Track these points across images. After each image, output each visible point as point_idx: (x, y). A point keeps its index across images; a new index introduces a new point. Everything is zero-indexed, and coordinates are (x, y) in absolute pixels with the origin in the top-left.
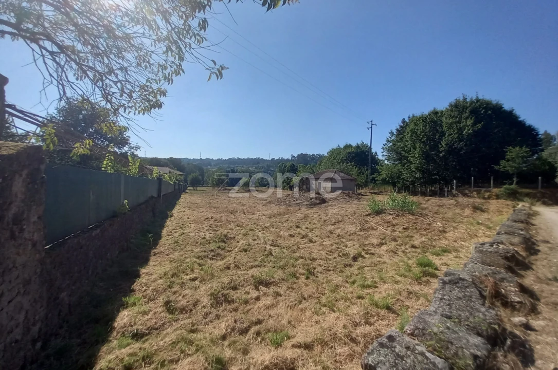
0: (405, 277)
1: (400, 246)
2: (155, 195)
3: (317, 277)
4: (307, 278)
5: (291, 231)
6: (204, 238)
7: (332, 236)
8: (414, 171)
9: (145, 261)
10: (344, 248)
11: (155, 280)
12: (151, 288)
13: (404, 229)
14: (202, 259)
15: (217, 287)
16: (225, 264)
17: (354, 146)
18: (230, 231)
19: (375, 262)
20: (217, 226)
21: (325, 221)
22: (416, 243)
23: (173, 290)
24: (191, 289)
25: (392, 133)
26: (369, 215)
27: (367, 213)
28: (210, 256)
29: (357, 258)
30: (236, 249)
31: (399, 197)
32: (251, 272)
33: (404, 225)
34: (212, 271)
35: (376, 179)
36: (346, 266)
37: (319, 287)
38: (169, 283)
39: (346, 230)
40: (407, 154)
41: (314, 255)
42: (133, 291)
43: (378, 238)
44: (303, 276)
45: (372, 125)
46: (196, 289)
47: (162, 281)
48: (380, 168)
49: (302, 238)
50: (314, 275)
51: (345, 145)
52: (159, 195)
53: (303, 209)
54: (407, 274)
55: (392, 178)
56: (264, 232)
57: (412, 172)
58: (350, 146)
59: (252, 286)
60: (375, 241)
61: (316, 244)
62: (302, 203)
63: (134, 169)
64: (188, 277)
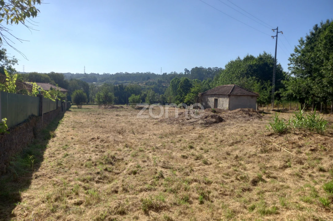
0: (311, 203)
1: (306, 169)
2: (36, 113)
3: (212, 202)
4: (202, 203)
5: (184, 152)
6: (90, 160)
7: (229, 157)
8: (327, 86)
9: (27, 184)
10: (242, 171)
11: (38, 204)
12: (33, 212)
13: (312, 150)
14: (88, 182)
15: (104, 211)
16: (112, 187)
17: (256, 57)
18: (118, 152)
19: (278, 186)
20: (103, 147)
21: (221, 141)
22: (325, 166)
23: (57, 214)
24: (75, 214)
25: (302, 42)
26: (271, 135)
27: (270, 133)
28: (96, 179)
29: (256, 182)
30: (125, 172)
31: (306, 116)
32: (140, 196)
33: (311, 146)
34: (98, 194)
35: (281, 95)
36: (244, 190)
37: (214, 212)
38: (52, 208)
39: (245, 151)
40: (318, 66)
41: (209, 178)
42: (14, 215)
43: (280, 160)
44: (197, 201)
45: (277, 32)
46: (81, 213)
47: (44, 205)
48: (286, 83)
49: (197, 160)
50: (209, 200)
51: (245, 57)
52: (40, 115)
53: (198, 128)
54: (313, 200)
55: (300, 94)
56: (155, 153)
57: (323, 87)
58: (252, 58)
59: (142, 211)
60: (278, 164)
61: (211, 166)
62: (196, 121)
63: (11, 85)
64: (73, 201)
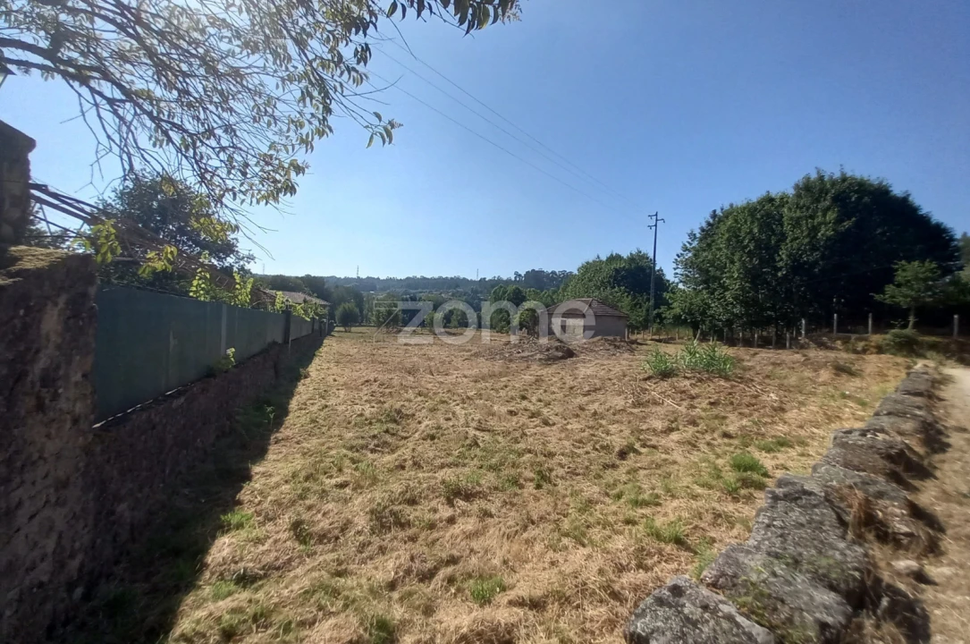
0: (710, 487)
1: (703, 434)
2: (280, 340)
3: (555, 485)
4: (539, 487)
5: (512, 404)
6: (361, 415)
7: (582, 414)
8: (732, 303)
9: (260, 453)
10: (603, 435)
11: (278, 485)
12: (269, 498)
13: (711, 404)
14: (357, 451)
15: (383, 499)
16: (396, 460)
17: (625, 257)
18: (406, 404)
19: (659, 461)
20: (383, 395)
21: (571, 388)
22: (732, 429)
23: (308, 502)
24: (337, 502)
25: (692, 236)
26: (649, 378)
27: (646, 376)
28: (371, 446)
29: (625, 454)
30: (417, 435)
31: (702, 349)
32: (440, 475)
33: (710, 398)
34: (373, 471)
35: (663, 316)
36: (606, 467)
37: (558, 502)
38: (300, 492)
39: (608, 405)
40: (718, 273)
41: (551, 447)
42: (240, 503)
43: (663, 419)
44: (531, 484)
45: (657, 220)
46: (346, 501)
47: (288, 487)
48: (670, 298)
49: (532, 417)
50: (550, 482)
51: (609, 255)
52: (286, 341)
53: (534, 367)
54: (714, 483)
55: (693, 314)
56: (465, 405)
57: (727, 305)
58: (618, 258)
59: (442, 499)
60: (659, 425)
61: (554, 428)
62: (532, 356)
63: (244, 295)
64: (333, 481)
